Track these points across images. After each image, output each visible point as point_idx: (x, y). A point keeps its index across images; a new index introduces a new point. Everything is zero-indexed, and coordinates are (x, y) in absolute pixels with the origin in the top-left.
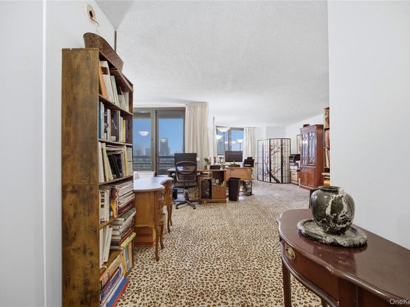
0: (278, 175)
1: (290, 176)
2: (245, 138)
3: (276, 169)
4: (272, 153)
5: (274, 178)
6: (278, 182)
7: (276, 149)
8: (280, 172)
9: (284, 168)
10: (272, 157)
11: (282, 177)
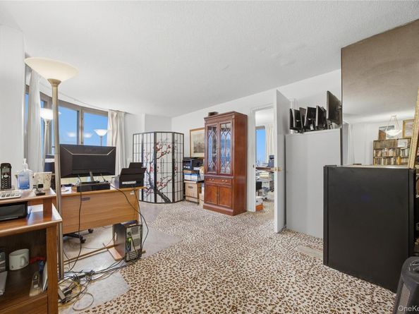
0: (167, 191)
1: (184, 190)
2: (110, 127)
3: (165, 181)
4: (159, 154)
5: (161, 195)
6: (167, 201)
7: (164, 149)
8: (170, 185)
9: (176, 178)
10: (158, 161)
11: (173, 193)
